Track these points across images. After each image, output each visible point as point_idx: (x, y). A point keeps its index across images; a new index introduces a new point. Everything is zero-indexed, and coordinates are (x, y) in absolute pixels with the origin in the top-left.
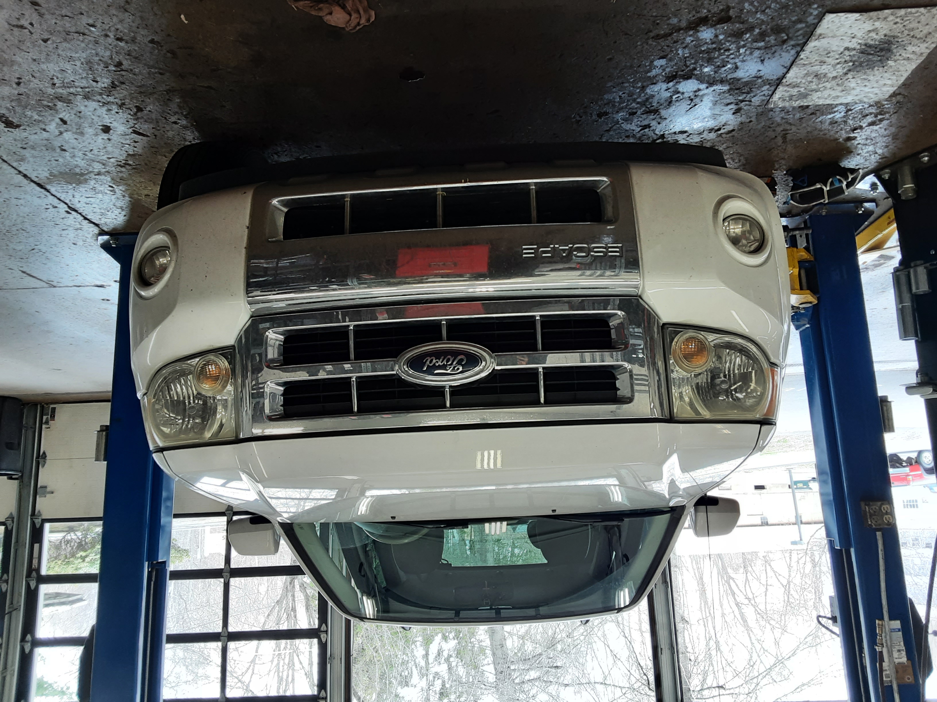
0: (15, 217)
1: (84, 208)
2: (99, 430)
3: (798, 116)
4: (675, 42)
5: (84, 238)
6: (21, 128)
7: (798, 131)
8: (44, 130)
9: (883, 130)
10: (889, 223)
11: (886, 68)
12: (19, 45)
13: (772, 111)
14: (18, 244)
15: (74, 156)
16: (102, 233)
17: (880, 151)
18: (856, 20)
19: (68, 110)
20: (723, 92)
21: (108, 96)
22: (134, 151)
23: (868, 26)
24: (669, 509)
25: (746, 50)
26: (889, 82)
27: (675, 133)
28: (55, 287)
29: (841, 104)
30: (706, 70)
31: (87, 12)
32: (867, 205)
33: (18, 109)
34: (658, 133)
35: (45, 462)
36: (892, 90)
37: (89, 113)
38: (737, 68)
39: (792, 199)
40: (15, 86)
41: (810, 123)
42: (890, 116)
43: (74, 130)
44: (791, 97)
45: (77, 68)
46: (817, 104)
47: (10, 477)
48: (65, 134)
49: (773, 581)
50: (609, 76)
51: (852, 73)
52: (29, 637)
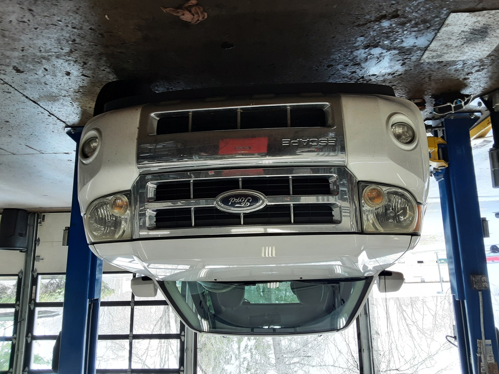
0: (22, 118)
1: (57, 114)
2: (65, 229)
3: (437, 67)
4: (369, 28)
5: (58, 129)
6: (24, 73)
7: (437, 75)
8: (36, 74)
9: (484, 74)
10: (488, 124)
11: (485, 41)
12: (23, 31)
13: (422, 64)
14: (24, 132)
15: (52, 87)
16: (67, 126)
17: (483, 85)
18: (467, 16)
19: (48, 64)
20: (396, 54)
21: (68, 56)
22: (83, 85)
23: (474, 19)
24: (365, 278)
25: (408, 32)
26: (487, 49)
27: (370, 76)
28: (43, 153)
29: (460, 60)
30: (386, 42)
31: (57, 14)
32: (476, 114)
33: (22, 63)
34: (360, 76)
35: (39, 243)
36: (488, 53)
37: (59, 65)
38: (403, 41)
39: (434, 111)
40: (21, 52)
41: (444, 70)
42: (488, 67)
43: (52, 74)
44: (433, 57)
45: (52, 42)
46: (447, 60)
47: (21, 251)
48: (47, 76)
49: (427, 312)
50: (333, 46)
51: (466, 44)
52: (30, 335)
